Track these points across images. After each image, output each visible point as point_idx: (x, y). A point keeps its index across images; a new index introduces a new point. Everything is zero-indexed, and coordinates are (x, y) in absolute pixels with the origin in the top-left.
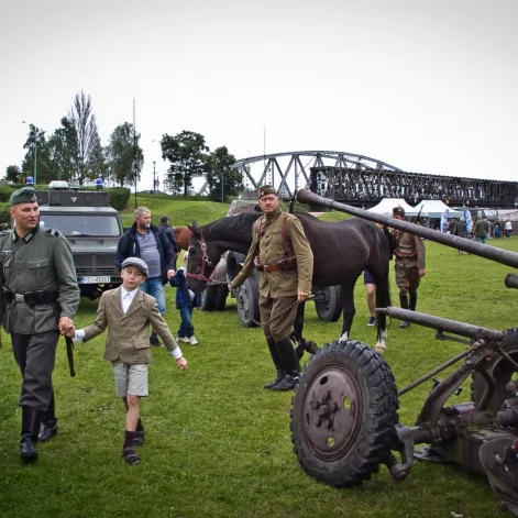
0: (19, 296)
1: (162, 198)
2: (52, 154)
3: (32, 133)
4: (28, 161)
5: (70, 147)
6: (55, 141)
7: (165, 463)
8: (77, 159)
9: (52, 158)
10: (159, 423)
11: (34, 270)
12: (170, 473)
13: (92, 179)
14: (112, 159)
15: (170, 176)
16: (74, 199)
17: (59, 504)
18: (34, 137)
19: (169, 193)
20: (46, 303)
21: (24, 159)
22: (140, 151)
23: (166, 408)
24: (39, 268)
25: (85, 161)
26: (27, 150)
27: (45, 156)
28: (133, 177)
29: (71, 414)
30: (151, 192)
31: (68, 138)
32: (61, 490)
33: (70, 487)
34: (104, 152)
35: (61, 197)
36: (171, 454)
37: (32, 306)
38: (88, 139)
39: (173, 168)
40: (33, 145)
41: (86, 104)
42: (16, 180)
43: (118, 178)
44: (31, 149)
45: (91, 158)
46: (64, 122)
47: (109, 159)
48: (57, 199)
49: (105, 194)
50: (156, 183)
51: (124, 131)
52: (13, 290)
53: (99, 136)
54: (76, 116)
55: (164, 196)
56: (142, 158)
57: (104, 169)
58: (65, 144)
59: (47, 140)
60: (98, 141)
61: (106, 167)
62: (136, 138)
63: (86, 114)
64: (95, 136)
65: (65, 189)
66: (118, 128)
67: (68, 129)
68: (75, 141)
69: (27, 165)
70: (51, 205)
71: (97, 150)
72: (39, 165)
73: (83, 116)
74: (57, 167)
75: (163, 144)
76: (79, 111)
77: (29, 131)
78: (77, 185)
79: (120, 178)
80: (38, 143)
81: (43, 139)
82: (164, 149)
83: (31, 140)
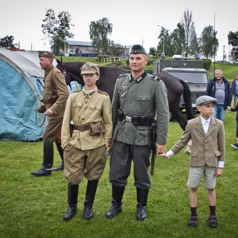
0: (128, 118)
1: (228, 65)
2: (172, 41)
3: (162, 31)
4: (160, 45)
5: (181, 38)
6: (174, 35)
7: (231, 202)
8: (184, 44)
9: (172, 44)
10: (228, 180)
11: (140, 101)
12: (234, 207)
13: (192, 54)
14: (202, 44)
15: (232, 53)
16: (185, 64)
17: (178, 217)
18: (163, 33)
19: (231, 62)
20: (145, 125)
21: (158, 44)
22: (217, 40)
23: (231, 173)
24: (144, 101)
25: (189, 45)
26: (160, 40)
27: (169, 43)
28: (213, 53)
29: (183, 173)
30: (222, 61)
31: (180, 33)
32: (179, 210)
33: (183, 209)
34: (198, 41)
35: (179, 63)
36: (235, 197)
37: (136, 125)
38: (190, 34)
39: (234, 49)
40: (162, 37)
41: (189, 16)
42: (154, 55)
43: (205, 54)
44: (162, 39)
45: (192, 44)
46: (179, 25)
47: (201, 44)
48: (176, 64)
49: (201, 62)
50: (225, 57)
51: (208, 30)
52: (125, 113)
53: (196, 32)
54: (184, 22)
55: (229, 64)
56: (218, 44)
57: (198, 49)
58: (178, 37)
59: (170, 34)
60: (195, 35)
61: (199, 48)
62: (215, 34)
63: (190, 21)
64: (194, 32)
65: (181, 59)
66: (206, 28)
67: (181, 29)
68: (184, 35)
69: (160, 47)
70: (173, 67)
71: (195, 40)
72: (166, 47)
73: (188, 22)
74: (174, 48)
75: (229, 36)
76: (186, 20)
77: (161, 30)
78: (185, 57)
79: (206, 54)
80: (165, 36)
81: (167, 34)
82: (229, 39)
83: (162, 34)
